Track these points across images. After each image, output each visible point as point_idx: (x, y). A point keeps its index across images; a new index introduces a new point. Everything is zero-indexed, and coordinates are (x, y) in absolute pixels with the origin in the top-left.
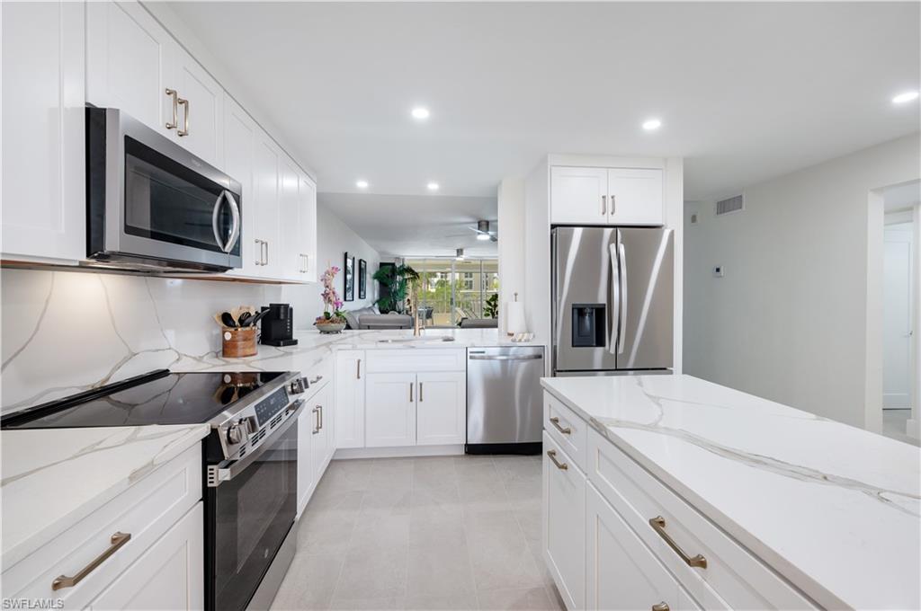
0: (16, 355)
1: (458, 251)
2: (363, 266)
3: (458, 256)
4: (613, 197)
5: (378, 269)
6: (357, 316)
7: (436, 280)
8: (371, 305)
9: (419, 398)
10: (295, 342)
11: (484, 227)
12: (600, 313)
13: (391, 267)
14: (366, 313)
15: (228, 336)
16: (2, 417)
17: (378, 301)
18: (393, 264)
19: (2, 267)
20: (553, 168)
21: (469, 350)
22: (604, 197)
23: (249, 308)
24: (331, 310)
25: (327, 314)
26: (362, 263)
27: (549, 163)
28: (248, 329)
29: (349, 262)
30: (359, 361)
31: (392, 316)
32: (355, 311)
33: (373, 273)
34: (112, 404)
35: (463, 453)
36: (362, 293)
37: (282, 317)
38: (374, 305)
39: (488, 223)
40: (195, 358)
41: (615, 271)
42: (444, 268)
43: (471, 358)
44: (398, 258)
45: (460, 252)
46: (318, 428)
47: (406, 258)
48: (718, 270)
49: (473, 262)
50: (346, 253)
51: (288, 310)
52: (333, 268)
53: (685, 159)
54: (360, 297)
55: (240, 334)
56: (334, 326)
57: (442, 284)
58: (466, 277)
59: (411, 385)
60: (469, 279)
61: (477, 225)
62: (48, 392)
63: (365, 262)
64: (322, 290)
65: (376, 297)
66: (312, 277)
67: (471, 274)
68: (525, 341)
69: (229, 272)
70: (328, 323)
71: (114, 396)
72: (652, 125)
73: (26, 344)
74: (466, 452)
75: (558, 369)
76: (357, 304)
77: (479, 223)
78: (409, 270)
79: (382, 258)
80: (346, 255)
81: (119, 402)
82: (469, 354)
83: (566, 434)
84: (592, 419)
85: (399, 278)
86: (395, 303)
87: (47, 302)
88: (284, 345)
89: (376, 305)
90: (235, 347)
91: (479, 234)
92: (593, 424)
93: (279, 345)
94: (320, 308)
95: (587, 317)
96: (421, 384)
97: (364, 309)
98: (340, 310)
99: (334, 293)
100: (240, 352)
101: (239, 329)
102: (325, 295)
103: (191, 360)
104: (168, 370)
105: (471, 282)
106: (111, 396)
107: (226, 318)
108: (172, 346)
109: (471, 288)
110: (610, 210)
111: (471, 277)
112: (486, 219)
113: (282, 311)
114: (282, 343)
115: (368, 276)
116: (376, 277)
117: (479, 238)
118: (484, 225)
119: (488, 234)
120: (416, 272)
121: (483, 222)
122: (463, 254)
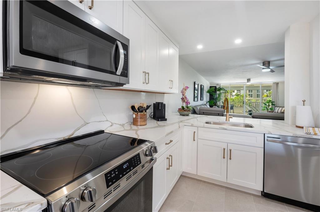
0: (16, 124)
2: (202, 88)
3: (248, 82)
5: (209, 89)
6: (198, 108)
7: (234, 94)
8: (205, 103)
9: (229, 157)
10: (166, 120)
11: (267, 65)
13: (214, 88)
14: (203, 106)
15: (134, 116)
16: (1, 156)
17: (208, 102)
18: (216, 87)
19: (1, 80)
21: (266, 136)
23: (143, 104)
24: (184, 105)
25: (183, 107)
26: (202, 86)
28: (142, 113)
29: (196, 86)
30: (195, 132)
31: (215, 108)
32: (198, 106)
33: (207, 90)
34: (75, 146)
35: (260, 195)
36: (202, 98)
37: (160, 108)
38: (207, 103)
39: (269, 62)
40: (120, 125)
42: (239, 88)
44: (218, 84)
45: (249, 80)
46: (169, 166)
47: (221, 84)
49: (255, 85)
50: (195, 82)
51: (163, 106)
52: (186, 87)
54: (201, 100)
55: (139, 115)
56: (186, 113)
57: (237, 95)
58: (249, 92)
59: (224, 149)
60: (250, 93)
61: (262, 64)
62: (37, 141)
63: (203, 86)
64: (181, 96)
65: (208, 100)
66: (176, 90)
67: (252, 90)
69: (124, 86)
70: (184, 111)
71: (77, 142)
73: (23, 119)
76: (200, 102)
77: (264, 63)
78: (223, 89)
79: (211, 84)
80: (195, 83)
81: (79, 145)
82: (266, 138)
85: (218, 92)
86: (216, 102)
87: (35, 99)
88: (161, 121)
89: (208, 103)
90: (137, 121)
91: (263, 68)
93: (158, 121)
94: (180, 104)
96: (230, 150)
97: (203, 105)
98: (188, 106)
99: (186, 98)
100: (139, 124)
101: (139, 113)
102: (182, 99)
103: (119, 126)
104: (104, 131)
105: (252, 94)
106: (74, 142)
107: (133, 108)
108: (108, 120)
109: (252, 97)
111: (252, 92)
112: (269, 60)
113: (160, 105)
114: (160, 119)
115: (204, 91)
116: (208, 92)
117: (264, 71)
118: (267, 64)
119: (270, 68)
120: (226, 89)
121: (266, 63)
122: (250, 81)
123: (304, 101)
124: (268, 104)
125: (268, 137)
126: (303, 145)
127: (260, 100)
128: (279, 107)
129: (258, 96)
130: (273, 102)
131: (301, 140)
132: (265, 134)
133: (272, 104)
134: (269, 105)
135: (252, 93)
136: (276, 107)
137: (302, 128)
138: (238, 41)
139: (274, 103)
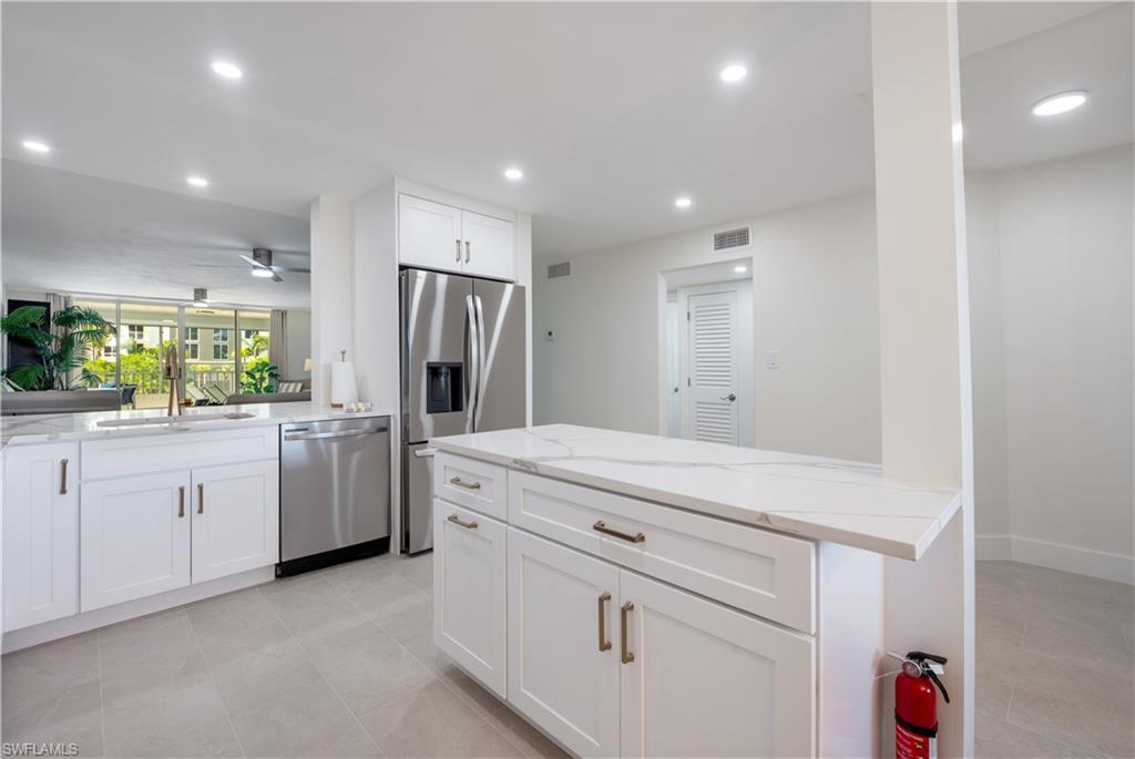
1: (196, 291)
3: (197, 299)
4: (467, 243)
5: (6, 311)
9: (198, 508)
11: (264, 260)
12: (457, 374)
13: (39, 308)
18: (47, 305)
20: (401, 196)
21: (284, 428)
22: (458, 242)
27: (397, 190)
30: (64, 463)
35: (273, 578)
39: (270, 253)
41: (473, 327)
43: (286, 438)
44: (53, 295)
45: (200, 294)
48: (550, 334)
49: (218, 312)
53: (534, 217)
59: (182, 490)
61: (252, 254)
67: (195, 330)
68: (366, 411)
72: (514, 174)
74: (277, 576)
75: (411, 441)
77: (254, 250)
78: (92, 317)
79: (14, 291)
82: (283, 434)
83: (476, 490)
84: (516, 461)
85: (57, 331)
91: (255, 267)
92: (517, 466)
95: (443, 379)
96: (201, 488)
105: (194, 346)
110: (464, 257)
111: (195, 337)
112: (269, 247)
117: (256, 273)
118: (264, 255)
119: (271, 269)
120: (107, 320)
121: (263, 252)
122: (206, 298)
123: (343, 353)
124: (257, 375)
125: (287, 431)
126: (342, 433)
127: (227, 364)
128: (287, 381)
129: (219, 352)
130: (274, 368)
131: (336, 425)
132: (283, 426)
133: (271, 375)
134: (262, 379)
135: (194, 342)
136: (280, 381)
137: (341, 406)
138: (197, 182)
139: (274, 372)
